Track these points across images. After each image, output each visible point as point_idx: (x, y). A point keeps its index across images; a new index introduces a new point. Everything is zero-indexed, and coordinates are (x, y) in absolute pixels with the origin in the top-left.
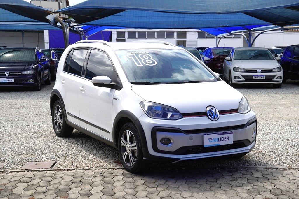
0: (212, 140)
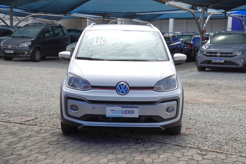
0: (115, 112)
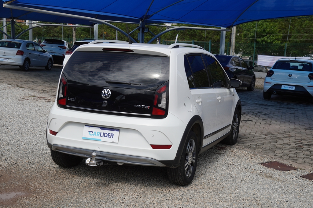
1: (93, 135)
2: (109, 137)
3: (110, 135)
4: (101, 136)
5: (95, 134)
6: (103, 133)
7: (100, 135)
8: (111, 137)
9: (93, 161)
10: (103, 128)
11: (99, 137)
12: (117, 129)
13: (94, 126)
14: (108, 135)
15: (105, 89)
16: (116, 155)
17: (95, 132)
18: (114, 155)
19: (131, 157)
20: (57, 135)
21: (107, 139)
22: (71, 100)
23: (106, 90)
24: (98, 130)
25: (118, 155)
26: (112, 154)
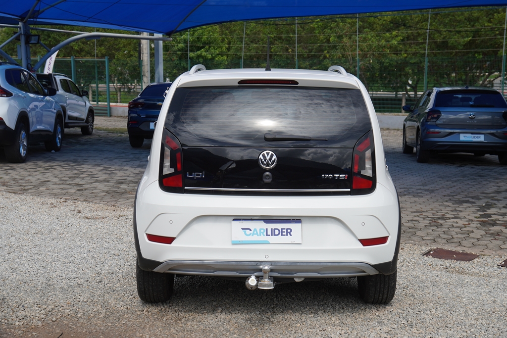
1: (253, 235)
2: (285, 235)
3: (285, 230)
4: (267, 235)
5: (255, 233)
6: (272, 229)
7: (265, 233)
8: (287, 235)
9: (266, 280)
10: (268, 220)
11: (264, 238)
12: (297, 220)
13: (250, 218)
14: (281, 232)
15: (265, 152)
16: (302, 264)
17: (255, 230)
18: (298, 264)
19: (330, 264)
20: (174, 244)
21: (280, 239)
22: (196, 175)
23: (268, 154)
24: (262, 225)
25: (305, 264)
26: (293, 264)
